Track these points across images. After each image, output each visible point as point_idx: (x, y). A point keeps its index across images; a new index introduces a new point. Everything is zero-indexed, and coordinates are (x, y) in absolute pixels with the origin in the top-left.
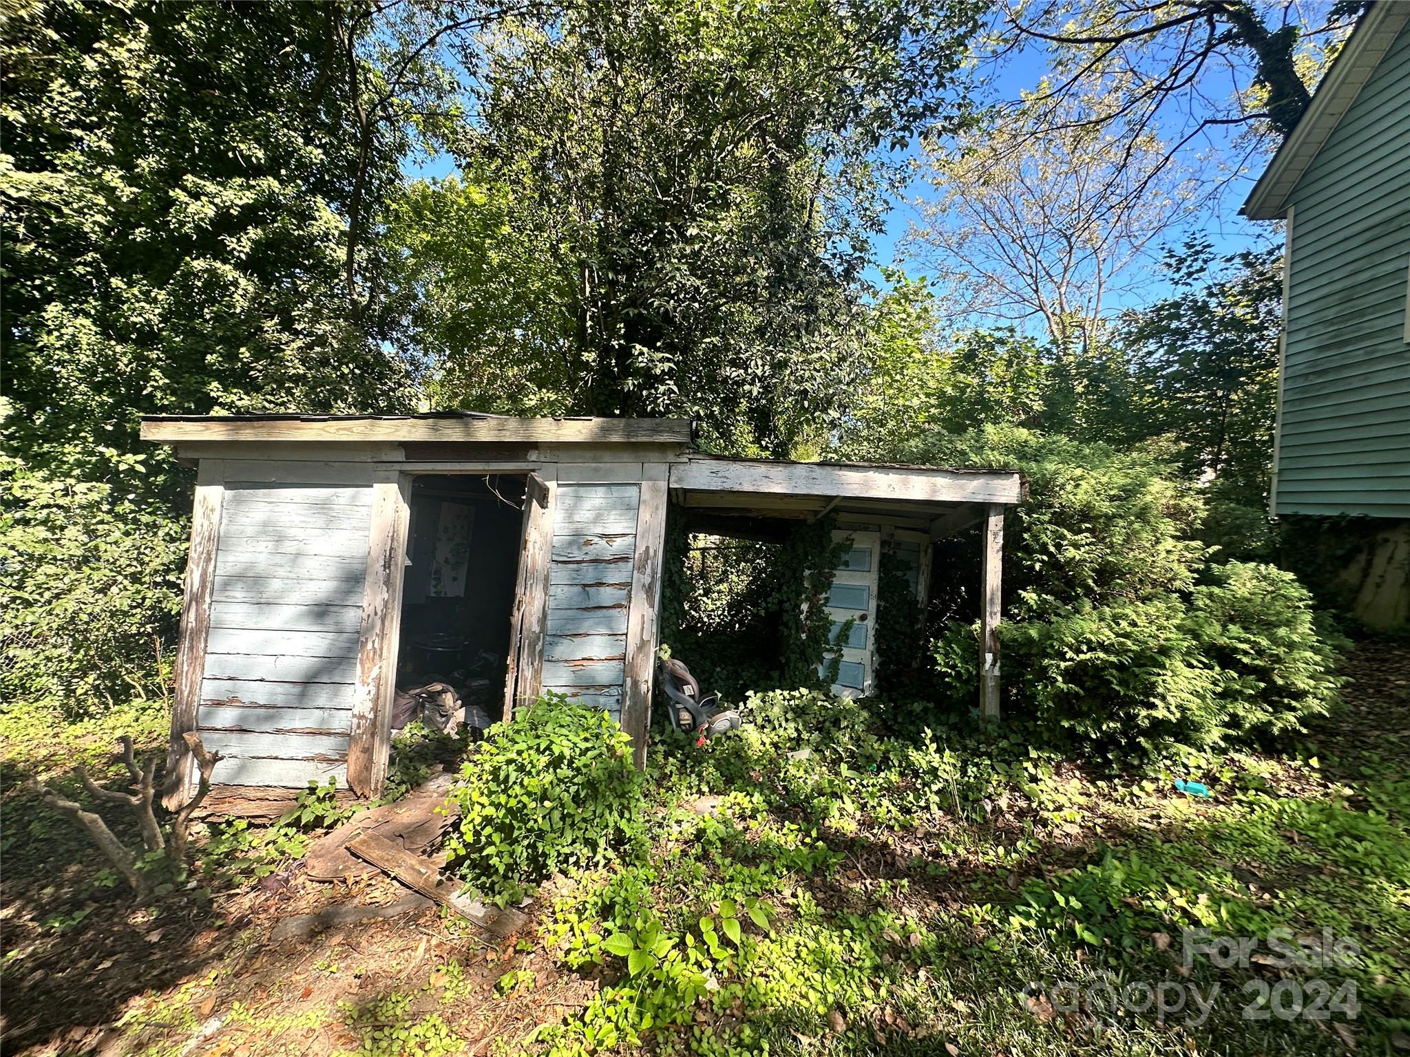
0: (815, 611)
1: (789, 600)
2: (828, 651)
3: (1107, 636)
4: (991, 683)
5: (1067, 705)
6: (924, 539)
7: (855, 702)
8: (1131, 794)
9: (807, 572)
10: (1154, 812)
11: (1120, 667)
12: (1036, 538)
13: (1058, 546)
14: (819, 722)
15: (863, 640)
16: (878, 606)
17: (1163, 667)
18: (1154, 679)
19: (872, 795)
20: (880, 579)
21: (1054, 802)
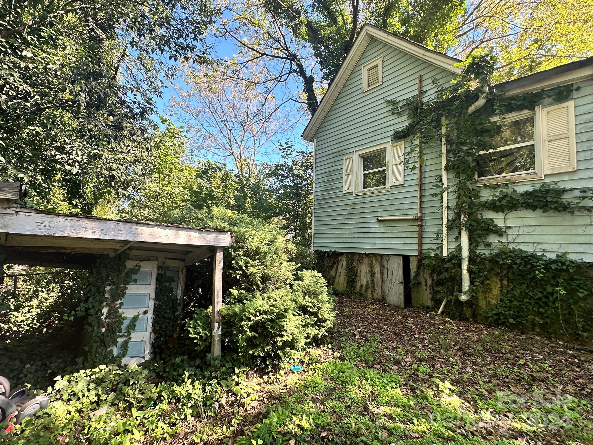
0: (113, 312)
1: (94, 307)
2: (121, 336)
3: (267, 307)
4: (217, 339)
5: (251, 343)
6: (181, 264)
7: (139, 366)
8: (276, 378)
9: (108, 288)
10: (285, 384)
11: (272, 321)
12: (237, 263)
13: (247, 267)
14: (114, 385)
15: (145, 326)
16: (155, 304)
17: (286, 318)
18: (283, 323)
19: (152, 423)
20: (156, 288)
21: (246, 393)
